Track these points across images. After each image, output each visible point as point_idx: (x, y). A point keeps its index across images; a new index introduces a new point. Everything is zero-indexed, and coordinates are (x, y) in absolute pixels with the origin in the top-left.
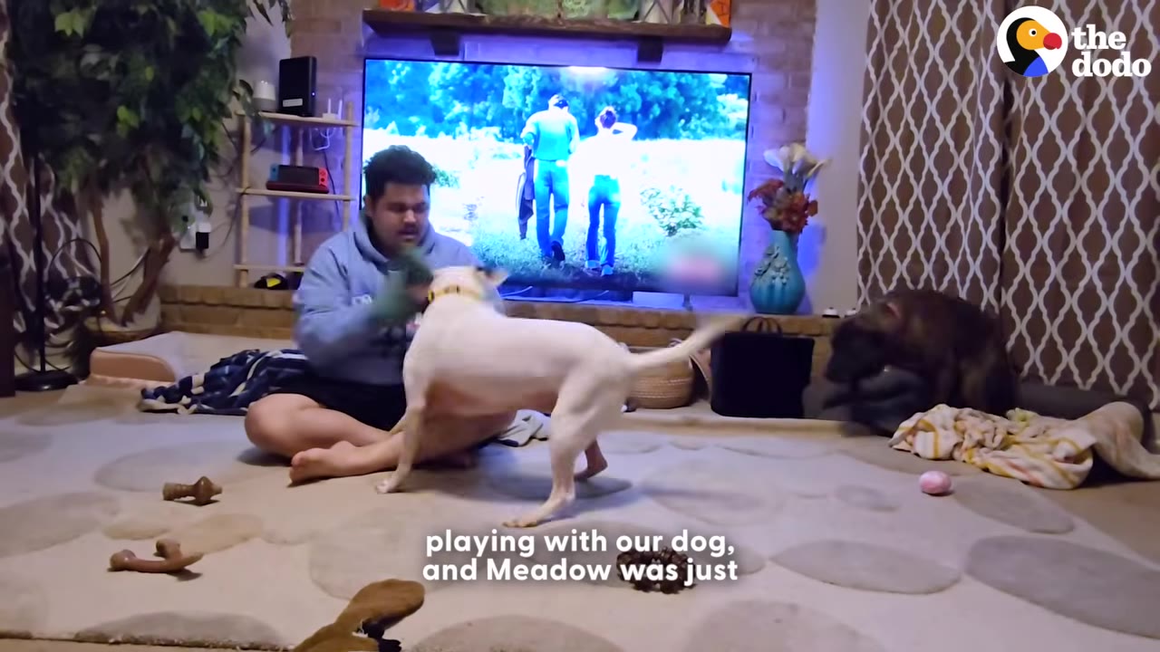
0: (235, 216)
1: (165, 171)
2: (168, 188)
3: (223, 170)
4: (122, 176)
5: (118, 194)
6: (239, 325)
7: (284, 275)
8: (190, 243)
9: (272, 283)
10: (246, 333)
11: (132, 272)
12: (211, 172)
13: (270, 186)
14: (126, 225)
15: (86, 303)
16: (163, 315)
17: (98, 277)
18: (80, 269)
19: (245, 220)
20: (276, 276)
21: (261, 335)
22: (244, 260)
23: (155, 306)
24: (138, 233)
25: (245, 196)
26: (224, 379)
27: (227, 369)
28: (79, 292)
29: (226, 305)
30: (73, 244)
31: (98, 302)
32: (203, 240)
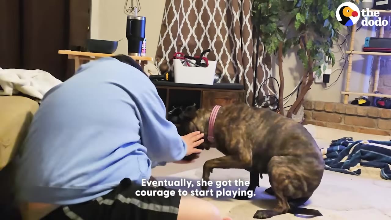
0: (344, 66)
1: (314, 44)
2: (314, 53)
3: (340, 42)
4: (292, 46)
5: (289, 55)
6: (342, 124)
7: (367, 98)
8: (320, 80)
9: (361, 102)
10: (346, 128)
11: (292, 94)
12: (334, 42)
13: (365, 49)
14: (291, 70)
15: (271, 108)
16: (305, 116)
17: (278, 96)
18: (270, 92)
19: (350, 68)
20: (364, 98)
21: (353, 130)
22: (348, 89)
23: (301, 111)
24: (296, 74)
25: (351, 55)
26: (337, 152)
27: (338, 148)
28: (269, 102)
29: (336, 113)
30: (268, 80)
31: (276, 107)
32: (326, 78)
